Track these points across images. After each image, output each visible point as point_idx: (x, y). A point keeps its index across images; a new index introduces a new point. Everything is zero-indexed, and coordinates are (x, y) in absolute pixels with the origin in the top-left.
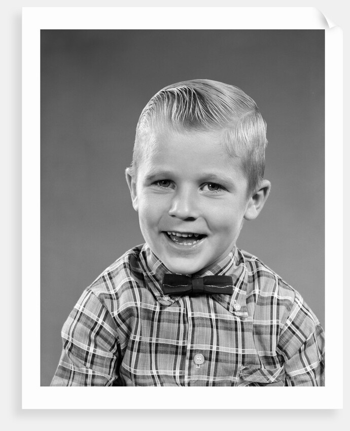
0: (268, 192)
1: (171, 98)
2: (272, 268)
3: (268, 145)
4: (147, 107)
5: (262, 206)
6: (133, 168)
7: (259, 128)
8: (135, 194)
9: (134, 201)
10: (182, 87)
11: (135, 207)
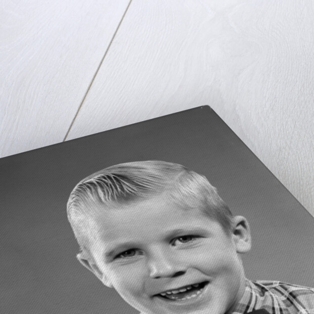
0: (247, 224)
1: (92, 187)
2: (302, 284)
3: (218, 190)
4: (70, 200)
5: (250, 238)
6: (84, 252)
7: (200, 181)
8: (101, 273)
9: (103, 280)
10: (99, 176)
11: (108, 284)
